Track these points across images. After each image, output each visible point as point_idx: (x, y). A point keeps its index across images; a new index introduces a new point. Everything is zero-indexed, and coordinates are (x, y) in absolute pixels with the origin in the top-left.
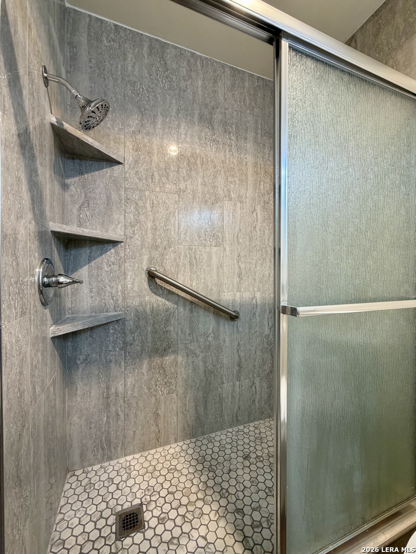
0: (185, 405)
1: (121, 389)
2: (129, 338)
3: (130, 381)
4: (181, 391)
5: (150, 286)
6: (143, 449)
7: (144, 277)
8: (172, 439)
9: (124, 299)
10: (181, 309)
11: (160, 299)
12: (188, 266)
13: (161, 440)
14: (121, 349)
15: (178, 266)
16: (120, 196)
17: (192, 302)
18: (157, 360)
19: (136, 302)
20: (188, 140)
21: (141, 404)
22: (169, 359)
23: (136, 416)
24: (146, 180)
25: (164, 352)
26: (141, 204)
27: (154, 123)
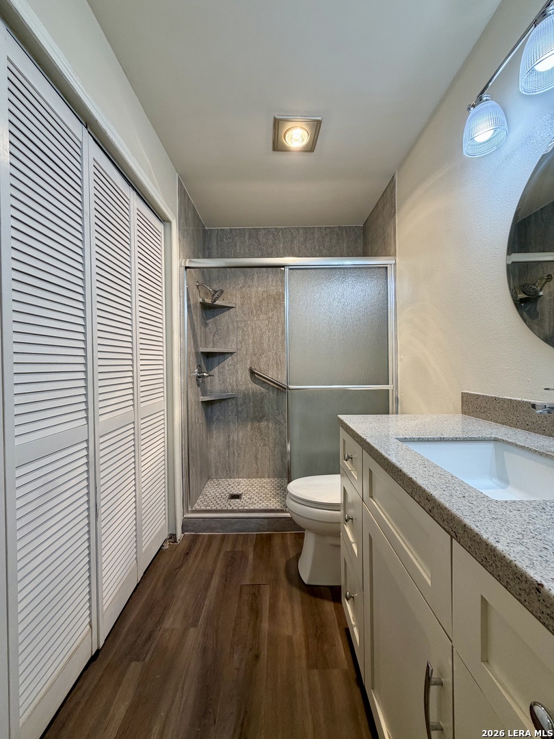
0: (274, 455)
1: (236, 438)
2: (240, 409)
3: (240, 434)
4: (271, 446)
5: (251, 378)
6: (249, 477)
7: (248, 373)
8: (266, 475)
9: (237, 385)
10: (271, 393)
11: (258, 386)
12: (275, 366)
13: (259, 474)
14: (235, 415)
15: (268, 365)
16: (234, 326)
17: (278, 389)
18: (257, 424)
19: (243, 388)
20: (274, 284)
21: (247, 449)
22: (263, 424)
23: (244, 456)
24: (248, 314)
25: (260, 420)
26: (245, 329)
27: (253, 279)
